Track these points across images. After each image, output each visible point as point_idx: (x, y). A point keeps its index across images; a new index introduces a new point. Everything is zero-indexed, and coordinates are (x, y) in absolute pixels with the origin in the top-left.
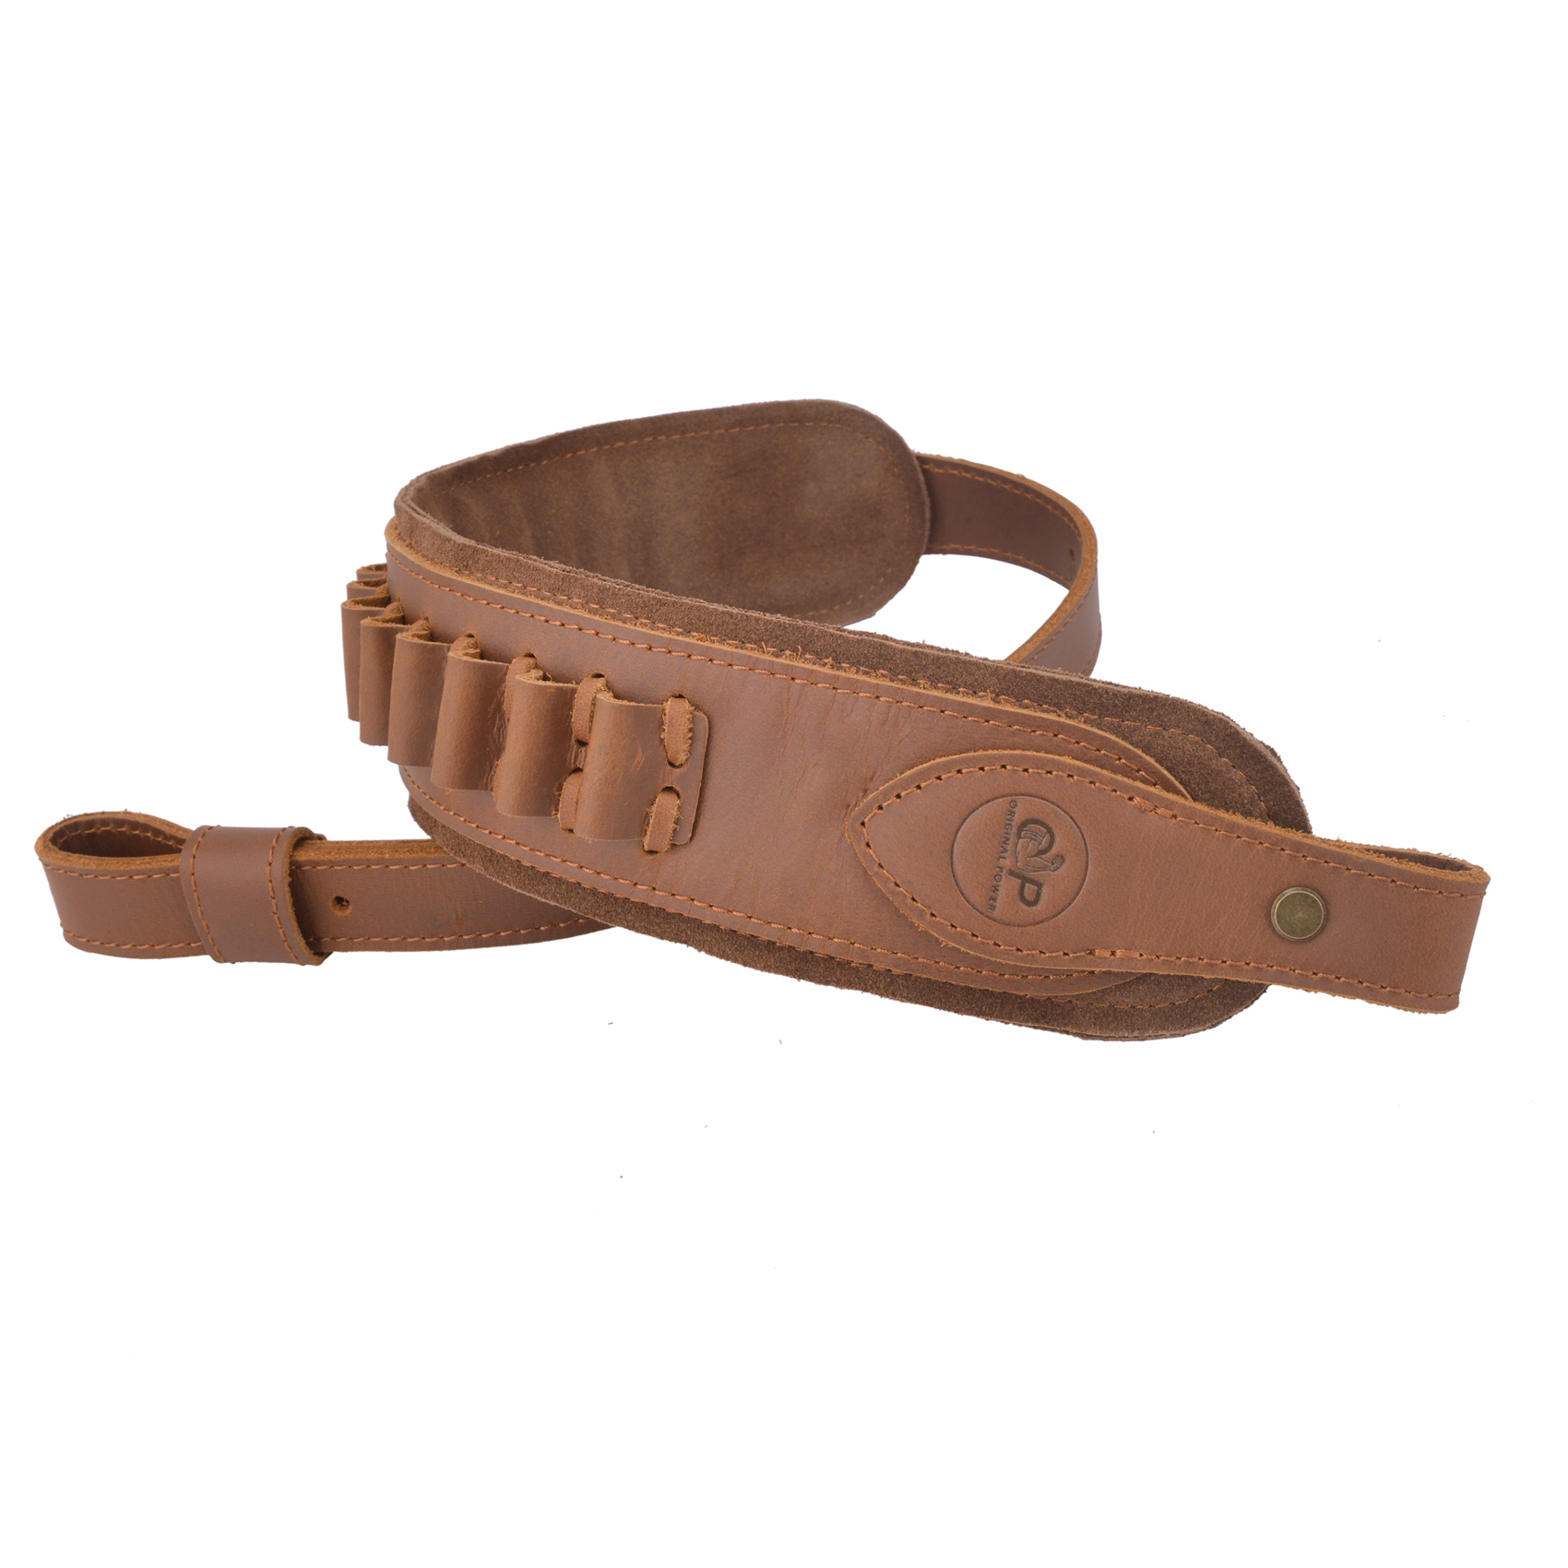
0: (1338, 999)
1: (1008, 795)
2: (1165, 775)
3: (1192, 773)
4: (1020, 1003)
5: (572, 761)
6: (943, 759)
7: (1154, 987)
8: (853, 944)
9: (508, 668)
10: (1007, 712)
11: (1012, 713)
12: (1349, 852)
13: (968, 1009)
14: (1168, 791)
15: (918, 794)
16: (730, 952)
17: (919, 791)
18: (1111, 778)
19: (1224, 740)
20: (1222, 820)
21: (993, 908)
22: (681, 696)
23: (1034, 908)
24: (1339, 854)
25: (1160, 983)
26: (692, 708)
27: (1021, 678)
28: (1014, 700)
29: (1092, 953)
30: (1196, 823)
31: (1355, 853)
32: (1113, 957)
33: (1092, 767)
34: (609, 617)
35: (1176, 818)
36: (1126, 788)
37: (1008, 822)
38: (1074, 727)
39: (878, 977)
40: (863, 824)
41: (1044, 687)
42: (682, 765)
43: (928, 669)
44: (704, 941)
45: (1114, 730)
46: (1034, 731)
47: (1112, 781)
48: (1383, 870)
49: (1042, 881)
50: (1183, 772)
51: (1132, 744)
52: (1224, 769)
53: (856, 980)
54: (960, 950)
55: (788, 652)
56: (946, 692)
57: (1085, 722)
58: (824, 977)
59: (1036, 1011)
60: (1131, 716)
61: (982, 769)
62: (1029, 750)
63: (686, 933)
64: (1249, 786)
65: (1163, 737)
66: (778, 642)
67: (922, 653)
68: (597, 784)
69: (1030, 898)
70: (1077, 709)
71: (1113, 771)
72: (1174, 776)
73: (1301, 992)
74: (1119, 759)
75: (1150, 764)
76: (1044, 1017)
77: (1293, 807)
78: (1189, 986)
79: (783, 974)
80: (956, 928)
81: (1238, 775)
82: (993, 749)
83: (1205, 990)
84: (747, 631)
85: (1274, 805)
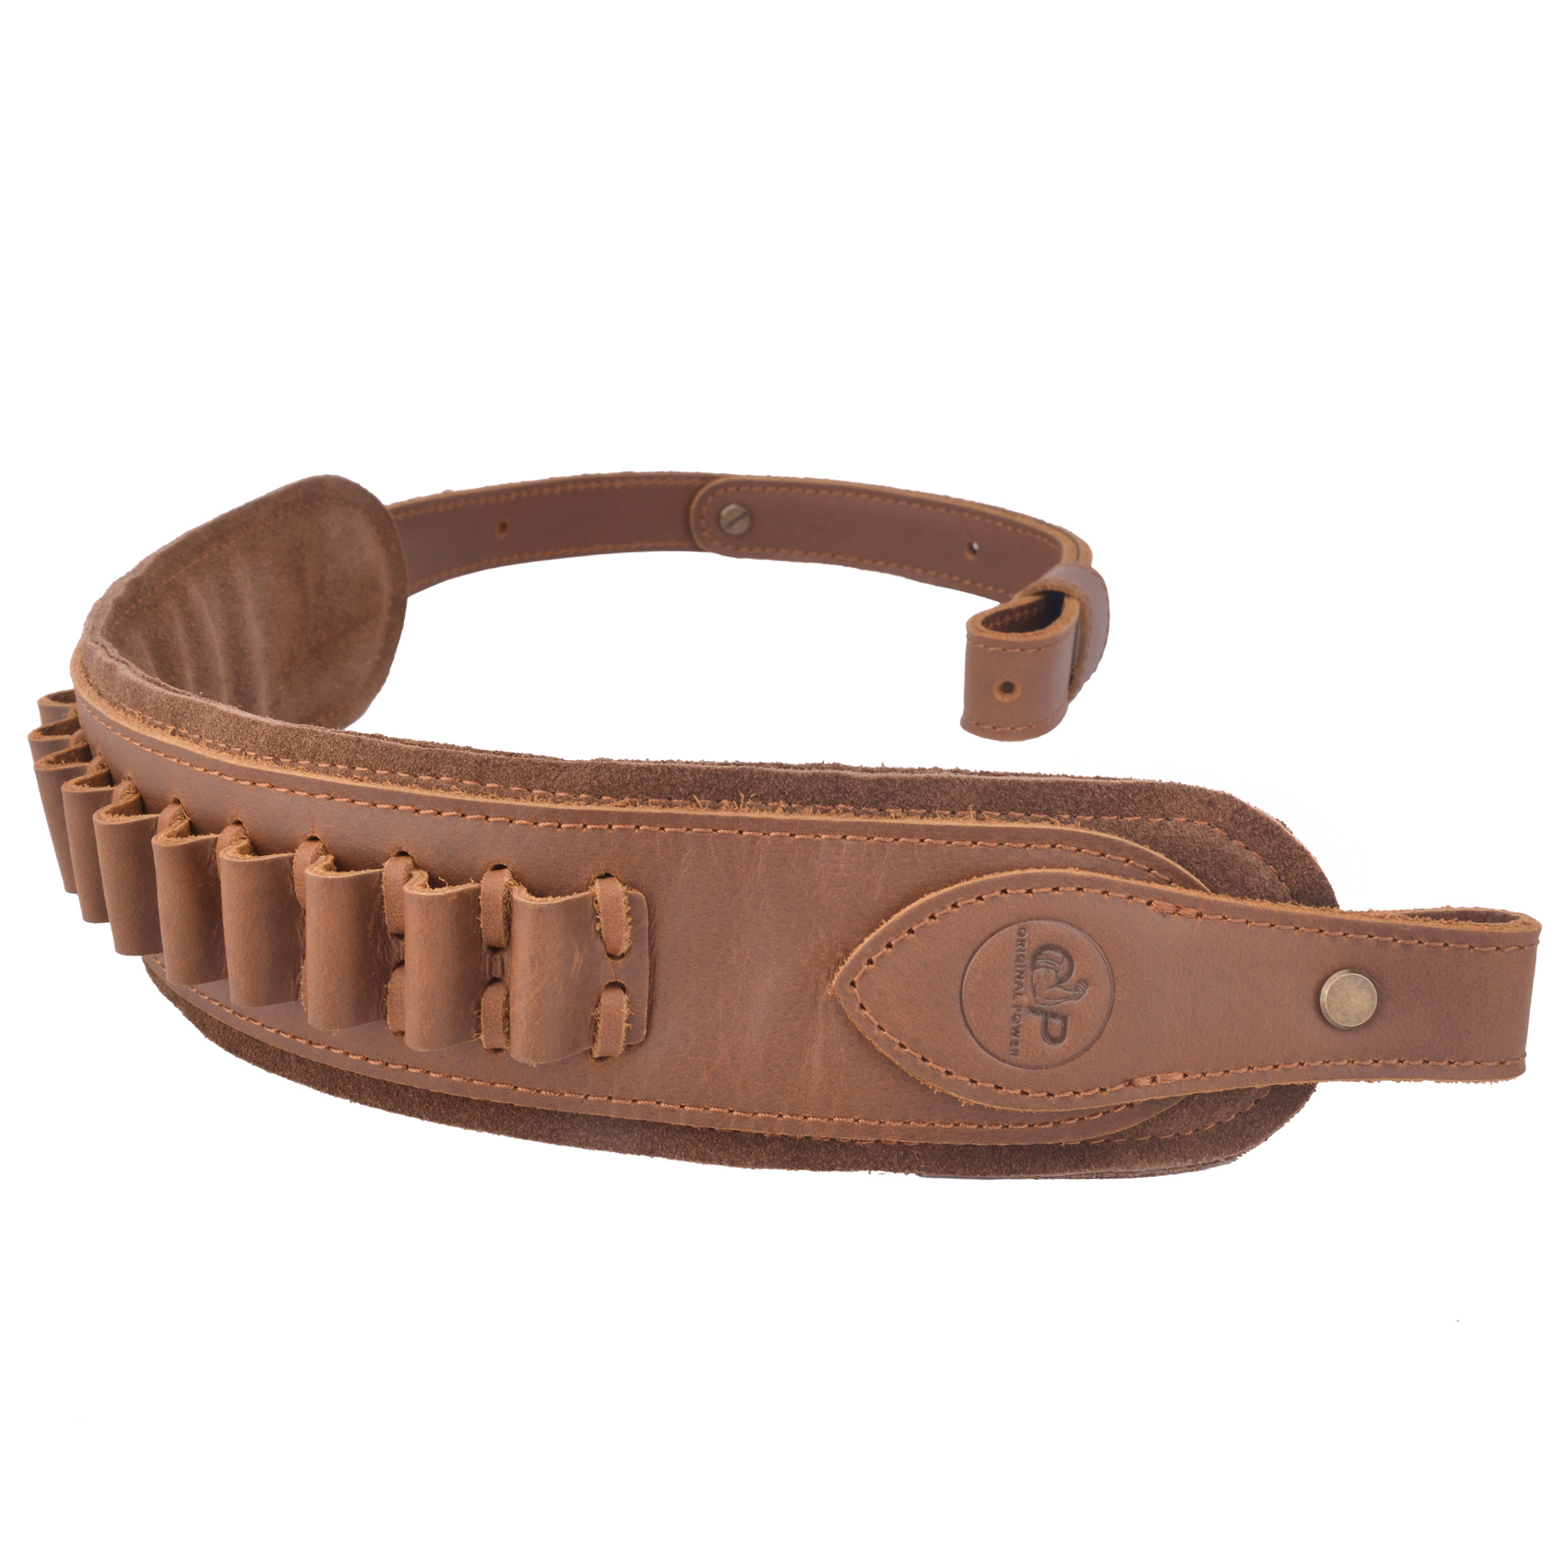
0: (1404, 1085)
1: (1014, 923)
2: (1180, 871)
3: (1206, 863)
4: (1053, 1153)
5: (487, 972)
6: (933, 895)
7: (1199, 1108)
8: (857, 1121)
9: (381, 875)
10: (996, 829)
11: (1002, 828)
12: (1393, 921)
13: (996, 1170)
14: (1187, 888)
15: (912, 939)
16: (711, 1154)
17: (912, 935)
18: (1125, 883)
19: (1232, 819)
20: (1251, 909)
21: (1015, 1053)
22: (607, 876)
23: (1061, 1045)
24: (1383, 926)
25: (1204, 1102)
26: (625, 888)
27: (1003, 788)
28: (998, 814)
29: (1131, 1083)
30: (1224, 918)
31: (1400, 922)
32: (1154, 1084)
33: (1101, 876)
34: (495, 795)
35: (1201, 916)
36: (1143, 892)
37: (1019, 953)
38: (1074, 833)
39: (889, 1151)
40: (853, 984)
41: (1032, 794)
42: (623, 955)
43: (896, 796)
44: (677, 1146)
45: (1111, 828)
46: (1029, 846)
47: (1125, 888)
48: (1433, 935)
49: (1065, 1012)
50: (1197, 863)
51: (1137, 841)
52: (1239, 853)
53: (865, 1159)
54: (984, 1106)
55: (725, 802)
56: (922, 818)
57: (1082, 826)
58: (827, 1163)
59: (1072, 1157)
60: (1131, 811)
61: (980, 898)
62: (1027, 868)
63: (652, 1141)
64: (1267, 867)
65: (1168, 828)
66: (712, 793)
67: (887, 779)
68: (535, 1001)
69: (1056, 1033)
70: (1070, 812)
71: (1124, 876)
72: (1189, 870)
73: (1363, 1083)
74: (1128, 861)
75: (1162, 860)
76: (1082, 1161)
77: (1317, 880)
78: (1236, 1101)
79: (778, 1168)
80: (975, 1082)
81: (1253, 857)
82: (988, 874)
83: (1253, 1100)
84: (673, 786)
85: (1298, 882)
